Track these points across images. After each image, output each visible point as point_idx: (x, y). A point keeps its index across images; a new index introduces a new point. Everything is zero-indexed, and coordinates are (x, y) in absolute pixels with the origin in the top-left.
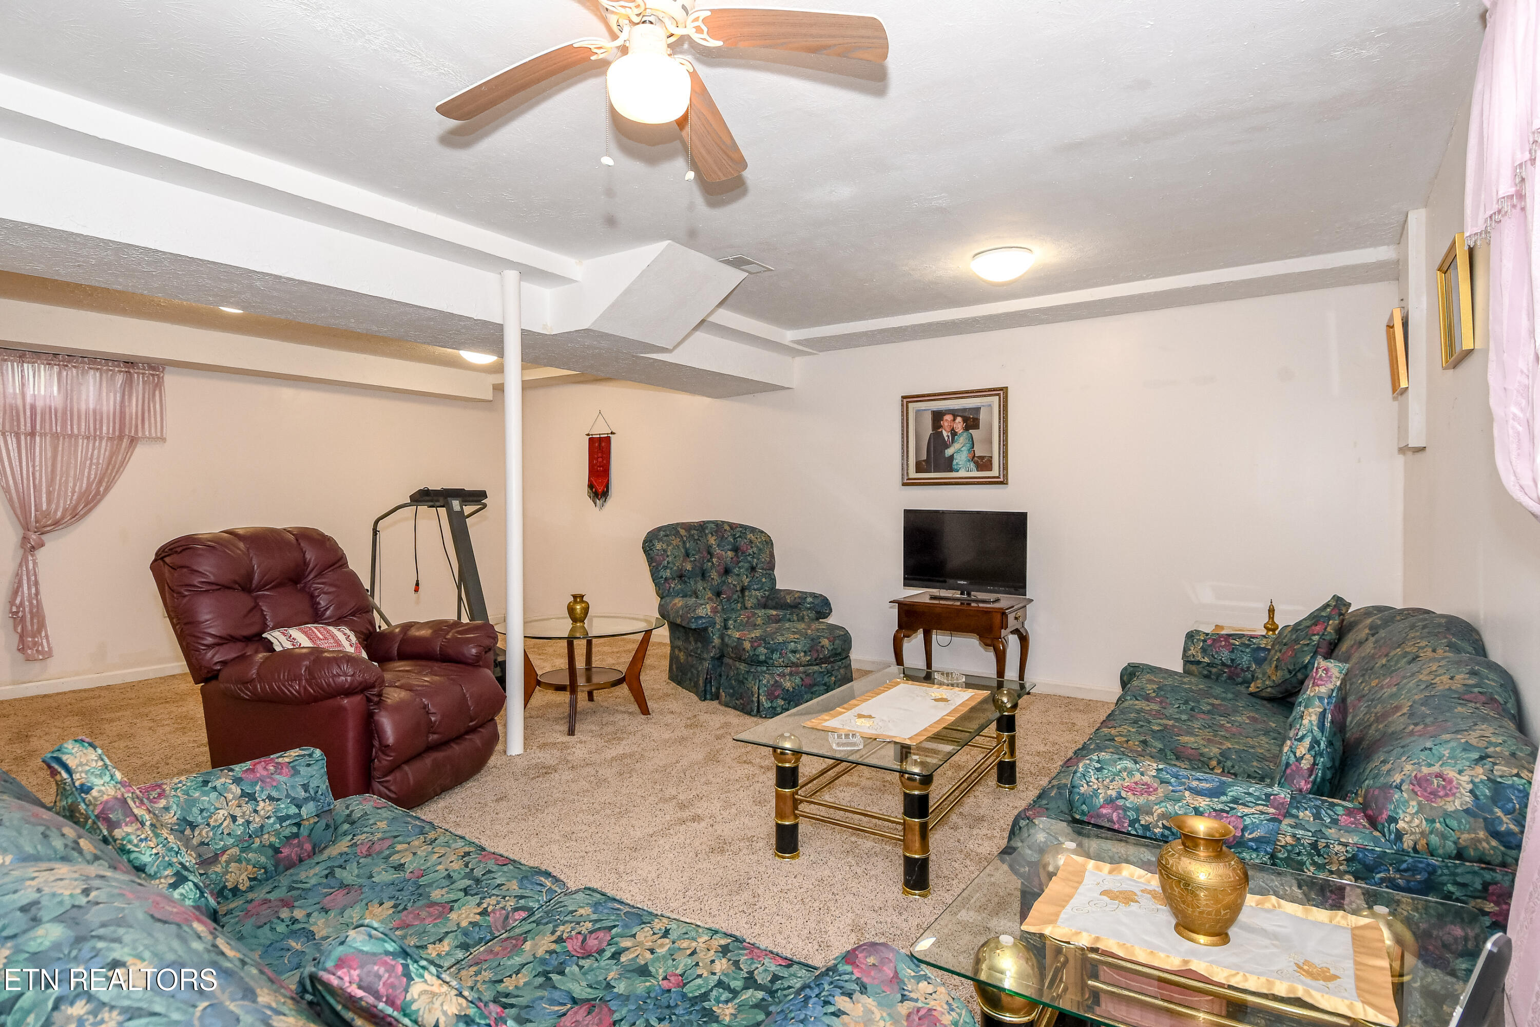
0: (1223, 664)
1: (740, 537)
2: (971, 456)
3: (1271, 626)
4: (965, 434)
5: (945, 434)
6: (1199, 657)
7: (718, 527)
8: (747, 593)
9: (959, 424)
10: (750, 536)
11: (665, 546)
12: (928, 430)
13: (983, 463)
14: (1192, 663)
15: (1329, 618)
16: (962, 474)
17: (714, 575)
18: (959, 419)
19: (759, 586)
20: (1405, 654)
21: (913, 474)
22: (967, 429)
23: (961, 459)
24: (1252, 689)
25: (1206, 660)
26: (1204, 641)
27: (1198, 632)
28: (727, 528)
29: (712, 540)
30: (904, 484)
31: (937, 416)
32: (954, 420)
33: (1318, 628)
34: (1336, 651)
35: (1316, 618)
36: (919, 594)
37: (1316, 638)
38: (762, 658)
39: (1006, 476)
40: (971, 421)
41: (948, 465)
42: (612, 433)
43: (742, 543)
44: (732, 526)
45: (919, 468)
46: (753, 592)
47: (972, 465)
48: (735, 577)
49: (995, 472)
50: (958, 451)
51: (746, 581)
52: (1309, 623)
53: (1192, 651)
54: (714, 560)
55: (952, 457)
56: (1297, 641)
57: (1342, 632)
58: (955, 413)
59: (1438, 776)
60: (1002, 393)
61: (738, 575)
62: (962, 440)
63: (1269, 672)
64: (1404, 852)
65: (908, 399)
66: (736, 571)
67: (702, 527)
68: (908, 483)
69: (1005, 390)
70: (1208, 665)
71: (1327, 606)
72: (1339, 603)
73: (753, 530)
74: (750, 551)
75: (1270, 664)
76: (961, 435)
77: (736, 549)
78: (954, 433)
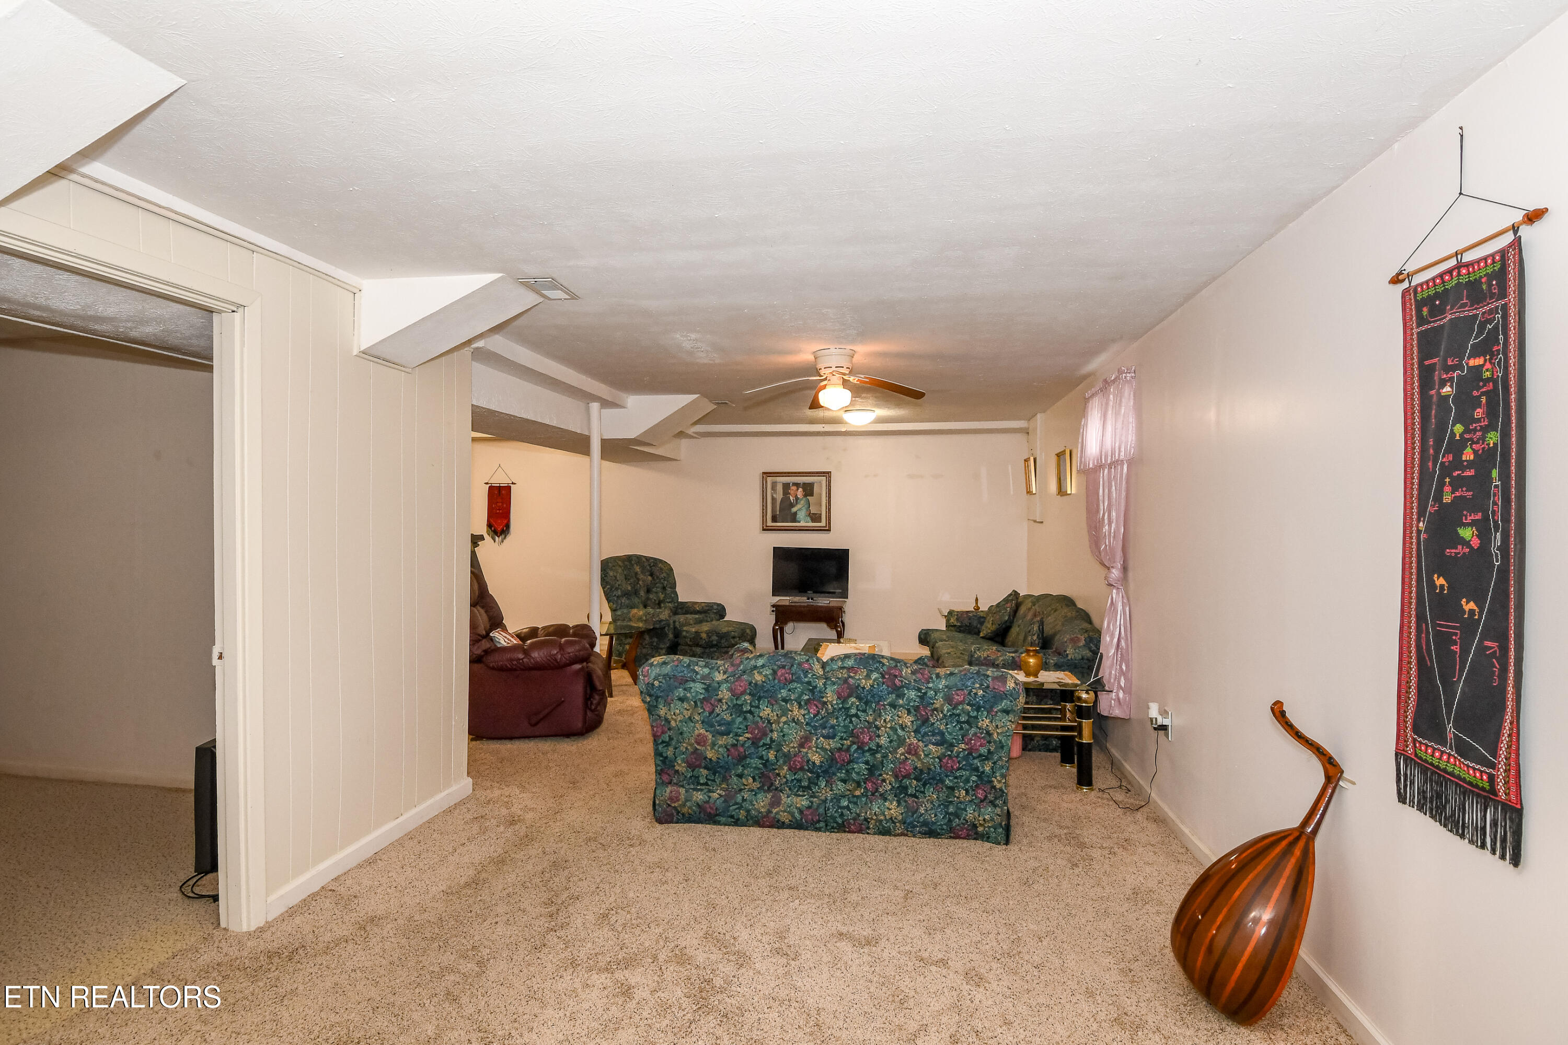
0: (966, 625)
1: (654, 566)
2: (808, 513)
3: (977, 608)
4: (804, 499)
5: (791, 498)
6: (955, 623)
7: (639, 557)
8: (662, 605)
9: (800, 493)
10: (660, 565)
11: (615, 574)
12: (779, 496)
13: (816, 518)
14: (952, 626)
15: (1012, 600)
16: (802, 524)
17: (642, 593)
18: (800, 490)
19: (670, 600)
20: (1053, 609)
21: (770, 523)
22: (805, 496)
23: (801, 515)
24: (982, 635)
25: (959, 624)
26: (957, 615)
27: (953, 611)
28: (644, 559)
29: (637, 569)
30: (764, 530)
31: (786, 486)
32: (797, 490)
33: (1009, 605)
34: (1017, 614)
35: (1006, 600)
36: (785, 600)
37: (1008, 609)
38: (715, 642)
39: (830, 527)
40: (808, 490)
41: (794, 518)
42: (513, 483)
43: (655, 570)
44: (648, 559)
45: (774, 519)
46: (667, 604)
47: (809, 519)
48: (654, 594)
49: (823, 524)
50: (800, 510)
51: (662, 596)
52: (1004, 603)
53: (952, 620)
54: (641, 583)
55: (796, 513)
56: (1000, 611)
57: (1018, 606)
58: (797, 485)
59: (1076, 637)
60: (827, 474)
61: (656, 593)
62: (802, 502)
63: (989, 626)
64: (1069, 660)
65: (766, 474)
66: (654, 590)
67: (629, 558)
68: (766, 529)
69: (829, 473)
70: (960, 626)
71: (1010, 595)
72: (1015, 594)
73: (661, 561)
74: (662, 576)
75: (989, 622)
76: (802, 499)
77: (651, 575)
78: (797, 499)
